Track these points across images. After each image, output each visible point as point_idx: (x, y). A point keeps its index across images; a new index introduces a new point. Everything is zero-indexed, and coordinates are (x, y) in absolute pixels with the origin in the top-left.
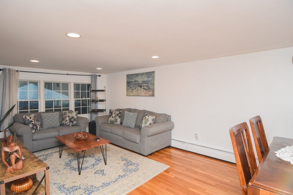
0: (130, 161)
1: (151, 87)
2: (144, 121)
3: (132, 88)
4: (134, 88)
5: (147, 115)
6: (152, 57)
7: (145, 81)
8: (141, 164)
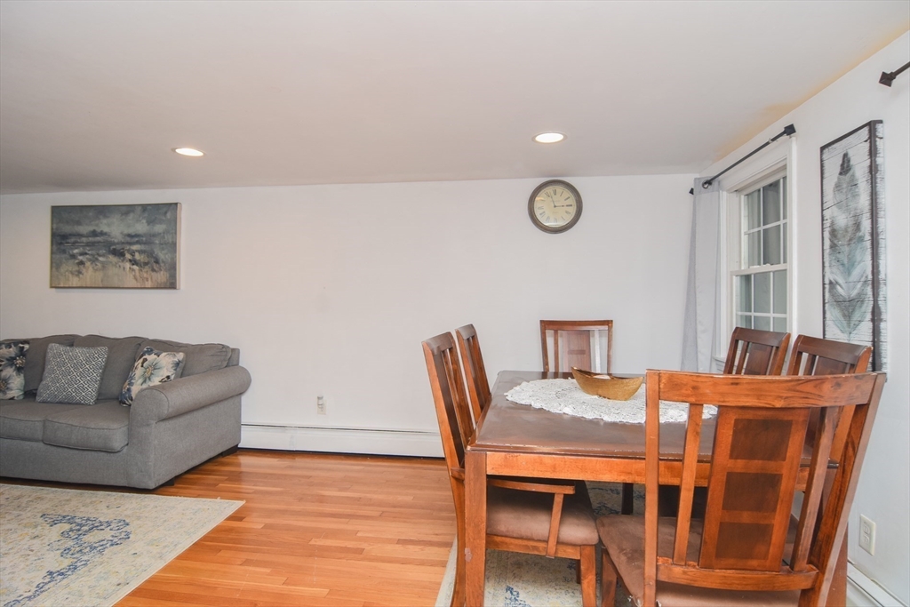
0: (88, 519)
1: (162, 255)
2: (139, 372)
3: (81, 258)
4: (90, 260)
5: (150, 352)
6: (177, 151)
7: (137, 236)
8: (139, 518)
